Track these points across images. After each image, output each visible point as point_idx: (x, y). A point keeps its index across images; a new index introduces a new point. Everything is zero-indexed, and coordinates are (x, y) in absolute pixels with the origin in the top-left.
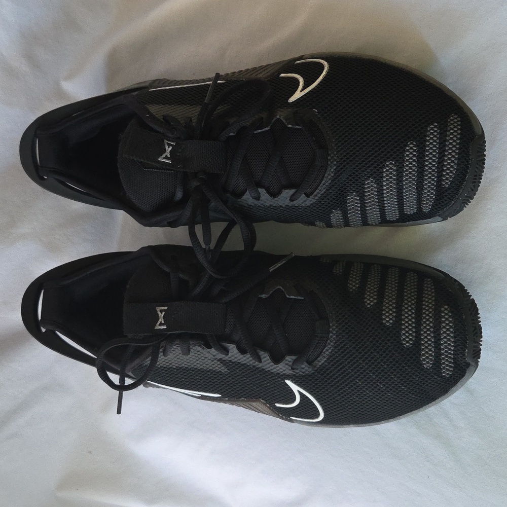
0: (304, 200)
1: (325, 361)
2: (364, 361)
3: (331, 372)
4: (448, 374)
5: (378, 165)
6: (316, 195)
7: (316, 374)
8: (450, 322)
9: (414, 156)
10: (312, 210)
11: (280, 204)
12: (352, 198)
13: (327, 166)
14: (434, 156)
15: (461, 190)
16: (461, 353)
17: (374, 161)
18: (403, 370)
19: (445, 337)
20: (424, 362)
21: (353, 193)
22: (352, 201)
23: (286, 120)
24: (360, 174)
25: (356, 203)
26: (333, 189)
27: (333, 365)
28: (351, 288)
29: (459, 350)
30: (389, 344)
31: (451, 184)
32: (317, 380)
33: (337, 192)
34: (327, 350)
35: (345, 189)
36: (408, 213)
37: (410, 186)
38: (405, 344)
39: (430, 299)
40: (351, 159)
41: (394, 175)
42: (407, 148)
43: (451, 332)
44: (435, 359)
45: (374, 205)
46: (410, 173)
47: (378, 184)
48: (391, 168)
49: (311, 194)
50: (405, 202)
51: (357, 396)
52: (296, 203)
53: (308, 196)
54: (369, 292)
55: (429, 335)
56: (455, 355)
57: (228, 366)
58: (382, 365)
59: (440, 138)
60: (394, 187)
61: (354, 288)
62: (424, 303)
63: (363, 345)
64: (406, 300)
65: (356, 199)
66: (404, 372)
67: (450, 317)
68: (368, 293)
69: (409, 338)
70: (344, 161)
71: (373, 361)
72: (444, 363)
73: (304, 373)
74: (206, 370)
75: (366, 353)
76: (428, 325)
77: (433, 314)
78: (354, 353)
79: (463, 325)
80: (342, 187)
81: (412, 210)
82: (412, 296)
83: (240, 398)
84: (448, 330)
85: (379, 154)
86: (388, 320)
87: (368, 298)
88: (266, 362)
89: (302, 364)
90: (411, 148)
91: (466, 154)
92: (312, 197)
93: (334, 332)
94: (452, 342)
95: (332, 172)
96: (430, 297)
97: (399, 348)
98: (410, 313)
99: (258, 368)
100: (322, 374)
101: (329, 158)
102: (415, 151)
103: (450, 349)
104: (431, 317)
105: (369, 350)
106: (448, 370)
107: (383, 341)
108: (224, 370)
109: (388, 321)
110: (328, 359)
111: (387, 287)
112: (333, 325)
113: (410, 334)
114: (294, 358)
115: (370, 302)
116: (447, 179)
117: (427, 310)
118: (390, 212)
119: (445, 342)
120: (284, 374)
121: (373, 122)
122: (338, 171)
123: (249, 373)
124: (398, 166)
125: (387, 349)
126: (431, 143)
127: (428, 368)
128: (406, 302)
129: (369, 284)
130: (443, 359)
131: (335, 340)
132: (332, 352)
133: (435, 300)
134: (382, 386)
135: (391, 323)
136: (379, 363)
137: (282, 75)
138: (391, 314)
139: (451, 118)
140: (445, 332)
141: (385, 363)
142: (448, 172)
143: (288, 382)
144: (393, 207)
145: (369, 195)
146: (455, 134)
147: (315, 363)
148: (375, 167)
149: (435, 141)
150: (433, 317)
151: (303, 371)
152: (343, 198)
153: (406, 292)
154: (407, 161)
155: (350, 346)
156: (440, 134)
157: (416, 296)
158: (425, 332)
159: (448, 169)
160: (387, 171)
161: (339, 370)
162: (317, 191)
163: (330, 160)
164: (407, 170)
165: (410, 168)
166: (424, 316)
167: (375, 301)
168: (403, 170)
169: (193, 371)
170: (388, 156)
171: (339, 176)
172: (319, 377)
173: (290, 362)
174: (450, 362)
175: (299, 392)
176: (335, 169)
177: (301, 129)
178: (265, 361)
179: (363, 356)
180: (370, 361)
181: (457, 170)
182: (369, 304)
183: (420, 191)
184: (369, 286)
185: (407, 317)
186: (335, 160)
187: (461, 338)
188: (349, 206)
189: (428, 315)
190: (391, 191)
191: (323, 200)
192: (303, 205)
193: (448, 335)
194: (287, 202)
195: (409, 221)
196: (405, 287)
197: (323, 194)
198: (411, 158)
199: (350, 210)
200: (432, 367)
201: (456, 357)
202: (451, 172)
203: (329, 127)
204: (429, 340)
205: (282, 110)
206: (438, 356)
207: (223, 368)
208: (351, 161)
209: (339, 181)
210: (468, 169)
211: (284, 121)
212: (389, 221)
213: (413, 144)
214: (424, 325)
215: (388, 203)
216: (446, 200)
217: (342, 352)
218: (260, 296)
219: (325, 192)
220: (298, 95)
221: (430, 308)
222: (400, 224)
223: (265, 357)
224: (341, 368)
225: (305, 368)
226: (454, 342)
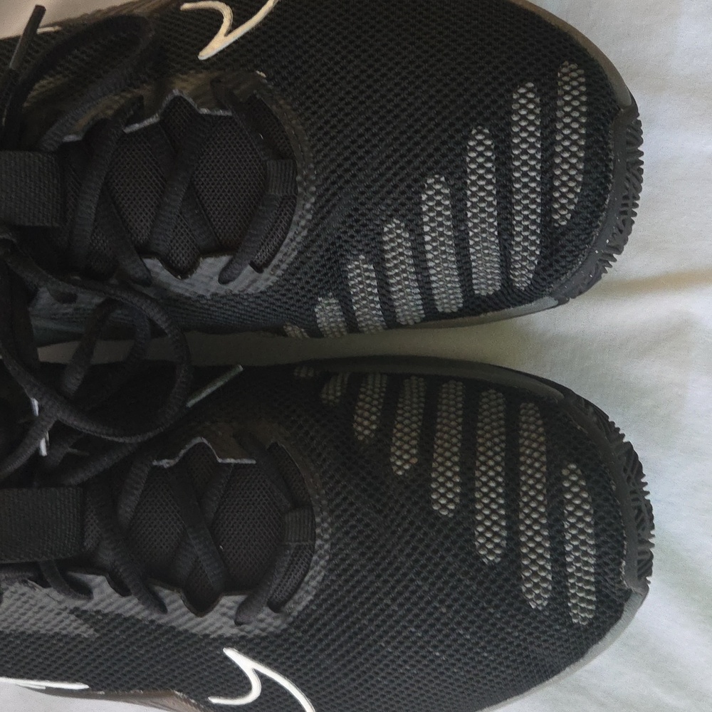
0: (251, 278)
1: (311, 602)
2: (394, 600)
3: (325, 625)
4: (584, 619)
5: (409, 187)
6: (277, 267)
7: (292, 630)
8: (584, 501)
9: (488, 159)
10: (271, 300)
11: (201, 292)
12: (358, 267)
13: (295, 198)
14: (533, 157)
15: (596, 233)
16: (612, 570)
17: (398, 178)
18: (485, 615)
19: (574, 537)
20: (530, 597)
21: (358, 255)
22: (359, 275)
23: (195, 99)
24: (370, 210)
25: (368, 278)
26: (315, 249)
27: (328, 610)
28: (360, 433)
29: (607, 564)
30: (449, 559)
31: (571, 217)
32: (294, 643)
33: (322, 257)
34: (313, 578)
35: (341, 246)
36: (483, 293)
37: (484, 231)
38: (484, 556)
39: (535, 450)
40: (347, 177)
41: (447, 208)
42: (471, 143)
43: (588, 525)
44: (554, 588)
45: (406, 279)
46: (482, 200)
47: (411, 231)
48: (438, 192)
49: (266, 264)
50: (475, 267)
51: (384, 678)
52: (234, 287)
53: (259, 269)
54: (400, 439)
55: (537, 533)
56: (599, 574)
57: (95, 623)
58: (435, 608)
59: (542, 116)
60: (448, 236)
61: (367, 432)
62: (522, 459)
63: (390, 564)
64: (483, 454)
65: (367, 270)
66: (486, 621)
67: (582, 488)
68: (398, 444)
69: (492, 542)
70: (333, 183)
71: (414, 599)
72: (574, 596)
73: (263, 630)
74: (45, 635)
75: (398, 582)
76: (535, 510)
77: (545, 485)
78: (372, 582)
79: (612, 506)
80: (333, 244)
81: (491, 285)
82: (496, 444)
83: (129, 689)
84: (580, 519)
85: (409, 162)
86: (444, 503)
87: (398, 453)
88: (178, 613)
89: (259, 611)
90: (480, 143)
91: (602, 148)
92: (267, 271)
93: (327, 536)
94: (590, 546)
95: (308, 211)
96: (535, 445)
97: (471, 566)
98: (492, 484)
99: (160, 626)
100: (305, 632)
101: (299, 178)
102: (488, 148)
103: (586, 563)
104: (539, 492)
105: (405, 575)
106: (583, 610)
107: (436, 552)
108: (86, 631)
109: (444, 507)
110: (317, 596)
111: (439, 427)
112: (323, 520)
113: (496, 534)
114: (239, 598)
115: (402, 462)
116: (563, 207)
117: (531, 476)
118: (444, 293)
119: (576, 548)
120: (221, 636)
121: (390, 90)
122: (322, 207)
123: (143, 637)
124: (453, 186)
125: (444, 570)
126: (524, 129)
127: (540, 608)
128: (482, 458)
129: (399, 422)
130: (573, 585)
131: (329, 554)
132: (323, 580)
133: (548, 452)
134: (438, 654)
135: (451, 511)
136: (428, 603)
137: (187, 6)
138: (450, 490)
139: (564, 70)
140: (573, 526)
141: (442, 602)
142: (564, 190)
143: (231, 653)
144: (450, 282)
145: (394, 258)
146: (576, 103)
147: (287, 606)
148: (403, 193)
149: (531, 123)
150: (545, 491)
151: (263, 625)
152: (339, 269)
153: (481, 436)
154: (473, 172)
155: (363, 566)
156: (543, 105)
157: (503, 445)
158: (529, 527)
159: (564, 184)
160: (430, 198)
161: (342, 622)
162: (279, 256)
163: (301, 183)
164: (474, 194)
165: (482, 189)
166: (524, 489)
167: (414, 461)
168: (466, 194)
169: (17, 638)
170: (430, 163)
171: (323, 218)
172: (300, 638)
173: (230, 608)
174: (589, 592)
175: (257, 672)
176: (314, 204)
177: (231, 118)
178: (175, 610)
179: (393, 588)
180: (408, 599)
181: (584, 184)
182: (400, 468)
183: (506, 240)
184: (399, 426)
185: (486, 495)
186: (312, 182)
187: (611, 536)
188: (353, 286)
189: (532, 487)
190: (443, 244)
191: (293, 275)
192: (250, 290)
193: (582, 531)
194: (215, 286)
195: (485, 311)
196: (480, 425)
197: (292, 263)
198: (481, 166)
199: (356, 294)
200: (548, 605)
201: (600, 578)
202: (571, 190)
203: (295, 110)
204: (539, 545)
205: (185, 77)
206: (560, 578)
207: (83, 628)
208: (347, 182)
209: (324, 229)
210: (609, 181)
211: (190, 100)
212: (443, 313)
213: (484, 134)
214: (526, 511)
215: (439, 273)
216: (564, 257)
217: (347, 581)
218: (155, 463)
219: (296, 258)
220: (220, 42)
221: (538, 470)
222: (467, 319)
223: (175, 602)
224: (347, 617)
225: (266, 621)
226: (597, 546)
